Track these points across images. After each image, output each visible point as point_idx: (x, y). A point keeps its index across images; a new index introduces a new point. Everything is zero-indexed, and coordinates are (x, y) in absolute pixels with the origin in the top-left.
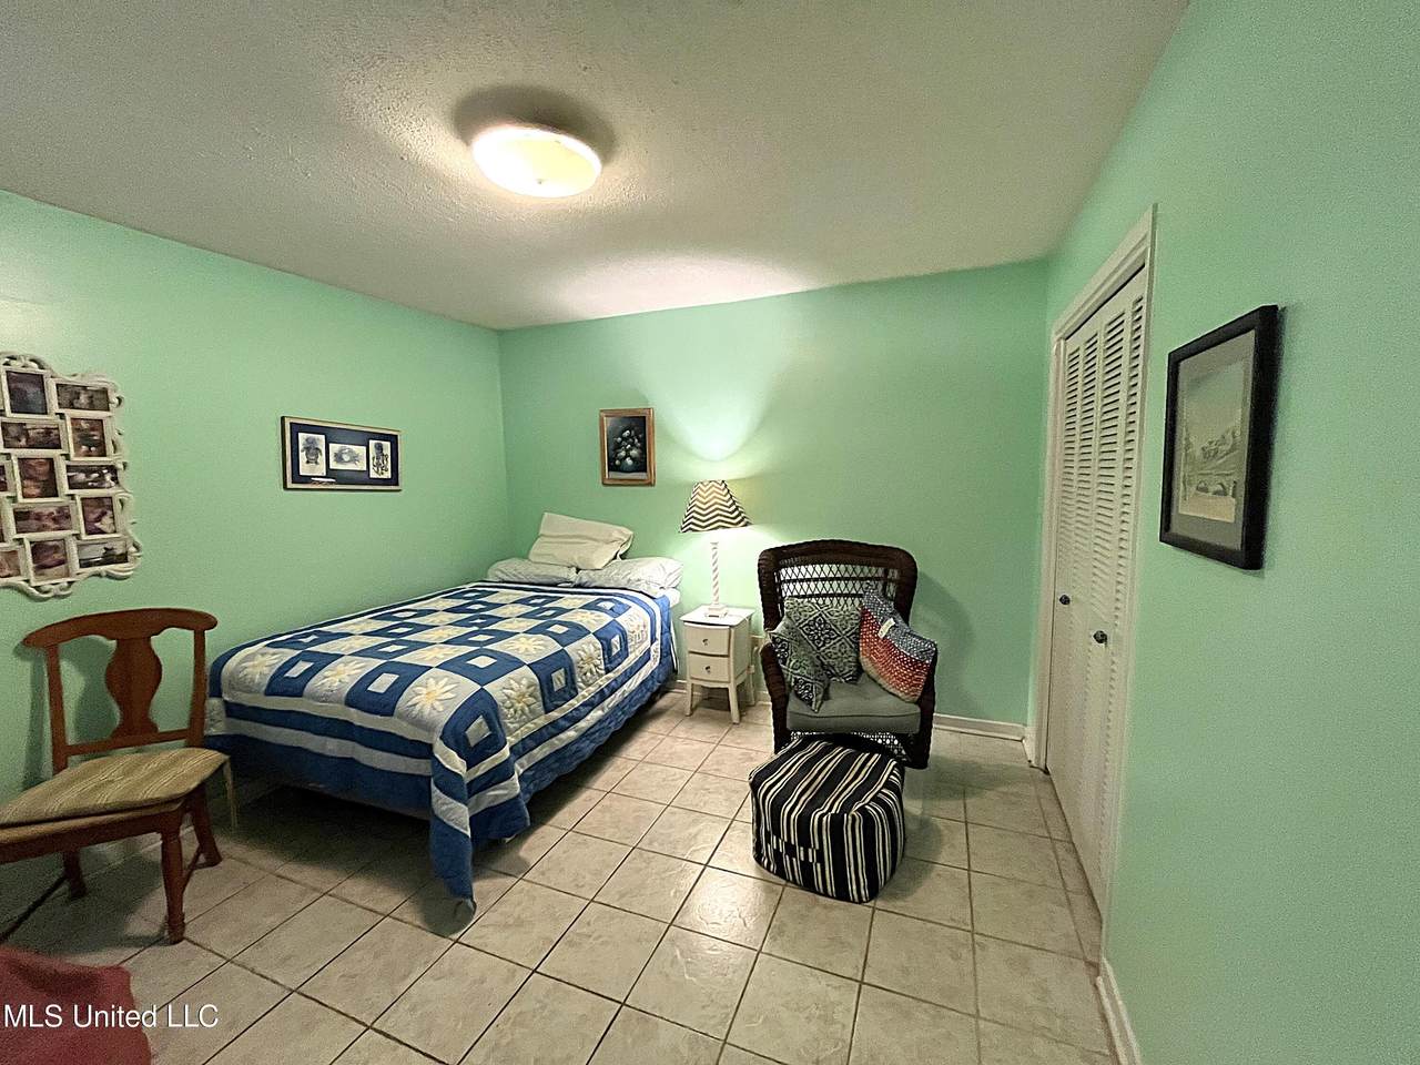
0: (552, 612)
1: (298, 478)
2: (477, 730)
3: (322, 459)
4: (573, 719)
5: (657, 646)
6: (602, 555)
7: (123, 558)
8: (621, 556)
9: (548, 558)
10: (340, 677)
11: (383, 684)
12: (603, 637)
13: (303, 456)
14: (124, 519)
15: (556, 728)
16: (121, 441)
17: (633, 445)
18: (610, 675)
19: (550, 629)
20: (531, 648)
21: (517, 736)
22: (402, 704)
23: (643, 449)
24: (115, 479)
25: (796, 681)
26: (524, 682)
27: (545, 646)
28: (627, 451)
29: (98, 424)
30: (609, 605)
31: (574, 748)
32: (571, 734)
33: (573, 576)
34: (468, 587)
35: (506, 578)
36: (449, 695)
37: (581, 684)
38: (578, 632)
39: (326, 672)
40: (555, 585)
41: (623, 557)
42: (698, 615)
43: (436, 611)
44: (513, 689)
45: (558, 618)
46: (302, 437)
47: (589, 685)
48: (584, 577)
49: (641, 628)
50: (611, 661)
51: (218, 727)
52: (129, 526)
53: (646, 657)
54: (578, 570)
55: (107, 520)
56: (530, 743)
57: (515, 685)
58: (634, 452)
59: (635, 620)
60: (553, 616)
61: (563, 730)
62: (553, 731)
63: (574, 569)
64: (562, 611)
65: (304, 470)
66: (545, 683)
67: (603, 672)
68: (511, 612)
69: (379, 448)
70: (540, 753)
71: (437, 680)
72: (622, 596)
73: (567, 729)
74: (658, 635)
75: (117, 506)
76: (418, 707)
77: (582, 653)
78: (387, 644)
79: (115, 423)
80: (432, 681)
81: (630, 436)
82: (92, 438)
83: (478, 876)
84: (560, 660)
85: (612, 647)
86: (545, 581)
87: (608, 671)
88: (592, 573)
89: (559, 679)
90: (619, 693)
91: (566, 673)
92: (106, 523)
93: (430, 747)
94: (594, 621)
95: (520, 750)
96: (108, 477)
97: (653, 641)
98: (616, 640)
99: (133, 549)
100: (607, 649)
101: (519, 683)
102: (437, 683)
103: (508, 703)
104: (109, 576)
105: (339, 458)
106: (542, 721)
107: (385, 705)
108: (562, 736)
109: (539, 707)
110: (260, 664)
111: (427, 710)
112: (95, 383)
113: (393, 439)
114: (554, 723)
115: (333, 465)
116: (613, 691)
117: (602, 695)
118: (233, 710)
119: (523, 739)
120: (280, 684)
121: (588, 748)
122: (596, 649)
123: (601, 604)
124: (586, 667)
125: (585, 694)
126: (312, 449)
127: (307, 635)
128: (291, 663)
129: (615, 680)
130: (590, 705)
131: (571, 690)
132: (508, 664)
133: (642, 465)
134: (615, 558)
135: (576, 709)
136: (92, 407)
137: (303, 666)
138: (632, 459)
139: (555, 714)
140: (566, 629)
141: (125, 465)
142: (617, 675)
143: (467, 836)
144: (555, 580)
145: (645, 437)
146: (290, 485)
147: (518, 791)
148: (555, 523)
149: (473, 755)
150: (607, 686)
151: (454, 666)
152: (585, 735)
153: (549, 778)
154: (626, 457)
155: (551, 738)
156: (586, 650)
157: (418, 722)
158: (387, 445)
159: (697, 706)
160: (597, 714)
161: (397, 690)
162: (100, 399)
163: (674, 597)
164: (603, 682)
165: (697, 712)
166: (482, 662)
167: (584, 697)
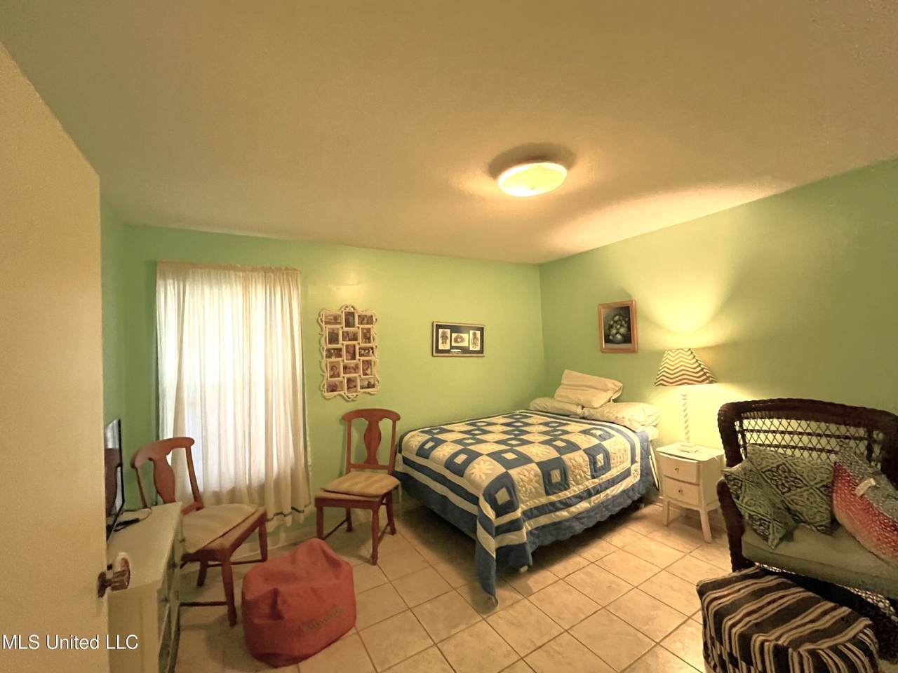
0: (560, 432)
1: (438, 351)
2: (502, 496)
3: (448, 341)
4: (566, 504)
5: (637, 467)
6: (599, 400)
7: (373, 386)
8: (613, 400)
9: (565, 397)
10: (443, 452)
11: (460, 459)
12: (591, 453)
13: (440, 340)
14: (375, 370)
15: (553, 507)
16: (376, 336)
17: (622, 326)
18: (596, 480)
19: (554, 443)
20: (540, 452)
21: (527, 505)
22: (468, 472)
23: (629, 328)
24: (373, 352)
25: (751, 516)
26: (532, 472)
27: (548, 453)
28: (618, 329)
29: (369, 330)
30: (598, 433)
31: (567, 524)
32: (564, 514)
33: (579, 410)
34: (518, 412)
35: (538, 408)
36: (489, 472)
37: (573, 482)
38: (573, 447)
39: (439, 449)
40: (568, 416)
41: (615, 401)
42: (672, 449)
43: (497, 424)
44: (525, 476)
45: (561, 437)
46: (441, 331)
47: (579, 484)
48: (586, 412)
49: (622, 452)
50: (596, 471)
51: (400, 467)
52: (377, 373)
53: (627, 474)
54: (583, 407)
55: (369, 370)
56: (535, 512)
57: (526, 473)
58: (622, 330)
59: (617, 445)
60: (560, 435)
61: (558, 509)
62: (551, 508)
63: (580, 407)
64: (566, 432)
65: (441, 347)
66: (546, 476)
67: (589, 477)
68: (536, 428)
69: (475, 334)
70: (543, 520)
71: (485, 461)
72: (610, 427)
73: (561, 509)
74: (638, 458)
75: (373, 363)
76: (474, 475)
77: (573, 462)
78: (468, 439)
79: (375, 330)
80: (482, 462)
81: (619, 320)
82: (367, 337)
83: (500, 586)
84: (557, 463)
85: (598, 462)
86: (562, 412)
87: (593, 477)
88: (592, 410)
89: (556, 476)
90: (602, 495)
91: (561, 471)
92: (368, 372)
93: (478, 498)
94: (586, 442)
95: (529, 514)
96: (371, 352)
97: (633, 461)
98: (600, 457)
99: (376, 382)
100: (593, 462)
101: (529, 473)
102: (485, 463)
103: (521, 484)
104: (369, 393)
105: (456, 341)
106: (544, 500)
107: (460, 471)
108: (558, 513)
109: (543, 491)
110: (415, 440)
111: (478, 477)
112: (368, 314)
113: (482, 330)
114: (552, 504)
115: (453, 344)
116: (598, 492)
117: (589, 494)
118: (406, 461)
119: (531, 509)
120: (423, 452)
121: (579, 528)
122: (584, 461)
123: (593, 431)
124: (577, 471)
125: (575, 490)
126: (444, 337)
127: (436, 429)
128: (427, 442)
129: (600, 484)
130: (580, 498)
131: (564, 485)
132: (524, 460)
133: (628, 339)
134: (609, 401)
135: (568, 498)
136: (368, 323)
137: (430, 444)
138: (621, 335)
139: (553, 498)
140: (565, 444)
141: (376, 347)
142: (601, 482)
143: (492, 557)
144: (568, 413)
145: (629, 320)
146: (435, 354)
147: (525, 539)
148: (570, 376)
149: (501, 510)
150: (592, 488)
151: (495, 456)
152: (577, 517)
153: (549, 540)
154: (617, 333)
155: (549, 513)
156: (577, 460)
157: (473, 483)
158: (478, 333)
159: (672, 522)
160: (584, 505)
161: (467, 463)
162: (370, 320)
163: (652, 434)
164: (590, 484)
165: (672, 526)
166: (510, 456)
167: (575, 491)
